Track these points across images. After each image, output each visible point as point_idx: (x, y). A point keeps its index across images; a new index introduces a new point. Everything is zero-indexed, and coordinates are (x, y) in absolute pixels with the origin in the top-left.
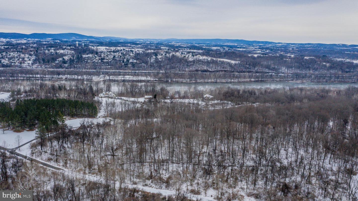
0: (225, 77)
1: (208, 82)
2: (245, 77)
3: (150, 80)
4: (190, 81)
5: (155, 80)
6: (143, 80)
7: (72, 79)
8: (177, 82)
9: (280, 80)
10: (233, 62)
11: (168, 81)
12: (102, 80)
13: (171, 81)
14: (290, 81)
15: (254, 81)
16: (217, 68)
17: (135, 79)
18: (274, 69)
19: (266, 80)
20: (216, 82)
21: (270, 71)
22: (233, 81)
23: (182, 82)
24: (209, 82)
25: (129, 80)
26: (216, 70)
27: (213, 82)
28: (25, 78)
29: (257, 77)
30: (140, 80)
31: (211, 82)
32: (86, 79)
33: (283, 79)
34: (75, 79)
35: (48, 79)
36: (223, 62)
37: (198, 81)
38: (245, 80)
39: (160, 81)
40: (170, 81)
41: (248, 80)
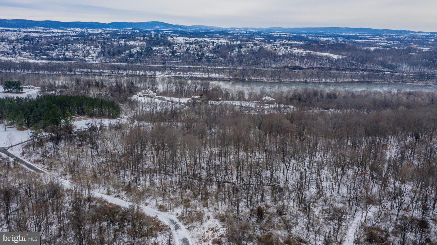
0: (318, 76)
1: (295, 82)
2: (345, 77)
3: (222, 78)
4: (272, 80)
5: (229, 78)
6: (214, 78)
7: (133, 75)
8: (256, 81)
9: (395, 82)
11: (245, 80)
12: (167, 77)
13: (248, 80)
14: (408, 82)
15: (358, 82)
16: (312, 64)
17: (204, 76)
18: (390, 67)
19: (374, 81)
20: (306, 82)
21: (385, 70)
22: (328, 81)
25: (198, 77)
26: (311, 67)
27: (302, 82)
28: (83, 73)
29: (363, 77)
30: (211, 78)
31: (299, 82)
32: (149, 75)
33: (400, 80)
34: (136, 75)
35: (107, 75)
36: (321, 57)
37: (282, 81)
39: (235, 79)
40: (247, 79)
41: (350, 80)
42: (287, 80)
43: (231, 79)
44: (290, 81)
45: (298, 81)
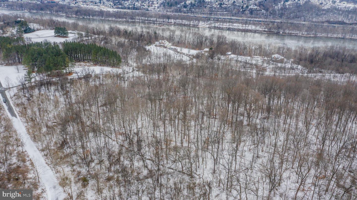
1: (331, 37)
3: (257, 30)
4: (307, 34)
5: (264, 31)
6: (250, 30)
7: (180, 24)
8: (290, 35)
11: (279, 33)
12: (208, 27)
13: (283, 33)
17: (241, 28)
23: (296, 35)
25: (235, 29)
28: (141, 21)
30: (247, 29)
31: (337, 38)
32: (193, 25)
34: (182, 24)
35: (159, 23)
37: (318, 35)
39: (269, 31)
40: (281, 33)
42: (324, 35)
43: (266, 32)
44: (327, 36)
45: (336, 36)
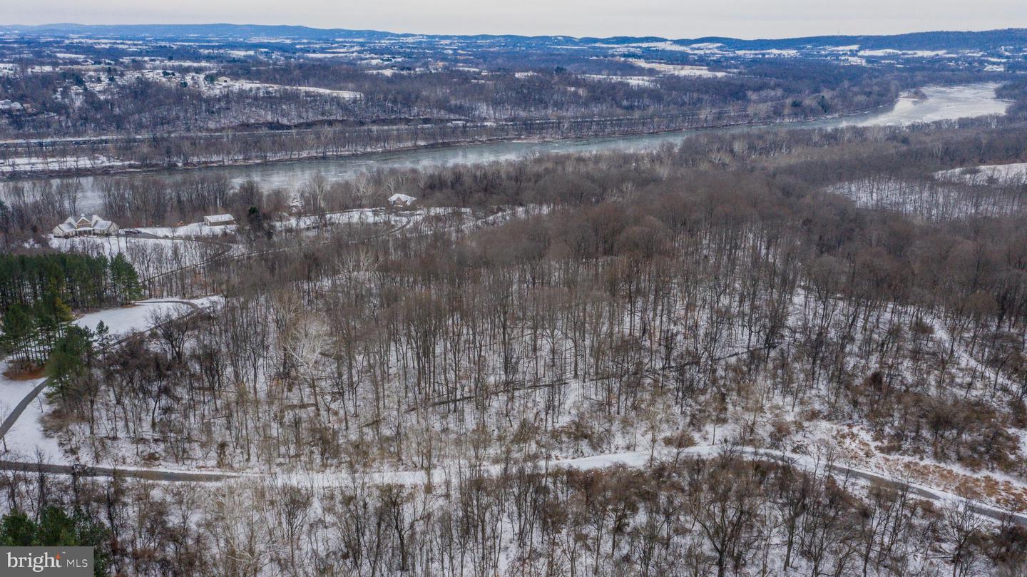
0: (340, 140)
2: (399, 138)
4: (245, 159)
5: (131, 166)
9: (490, 140)
10: (346, 95)
11: (175, 166)
13: (184, 165)
14: (513, 139)
15: (426, 147)
16: (304, 115)
18: (459, 110)
19: (454, 142)
20: (324, 158)
21: (452, 117)
22: (369, 150)
23: (220, 166)
24: (304, 159)
26: (303, 121)
27: (316, 158)
29: (433, 135)
31: (311, 158)
33: (496, 139)
36: (315, 98)
37: (271, 159)
38: (401, 145)
39: (147, 166)
40: (180, 164)
41: (410, 144)
42: (280, 156)
43: (136, 168)
45: (305, 155)
